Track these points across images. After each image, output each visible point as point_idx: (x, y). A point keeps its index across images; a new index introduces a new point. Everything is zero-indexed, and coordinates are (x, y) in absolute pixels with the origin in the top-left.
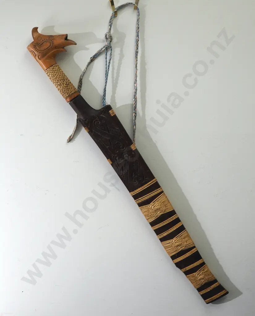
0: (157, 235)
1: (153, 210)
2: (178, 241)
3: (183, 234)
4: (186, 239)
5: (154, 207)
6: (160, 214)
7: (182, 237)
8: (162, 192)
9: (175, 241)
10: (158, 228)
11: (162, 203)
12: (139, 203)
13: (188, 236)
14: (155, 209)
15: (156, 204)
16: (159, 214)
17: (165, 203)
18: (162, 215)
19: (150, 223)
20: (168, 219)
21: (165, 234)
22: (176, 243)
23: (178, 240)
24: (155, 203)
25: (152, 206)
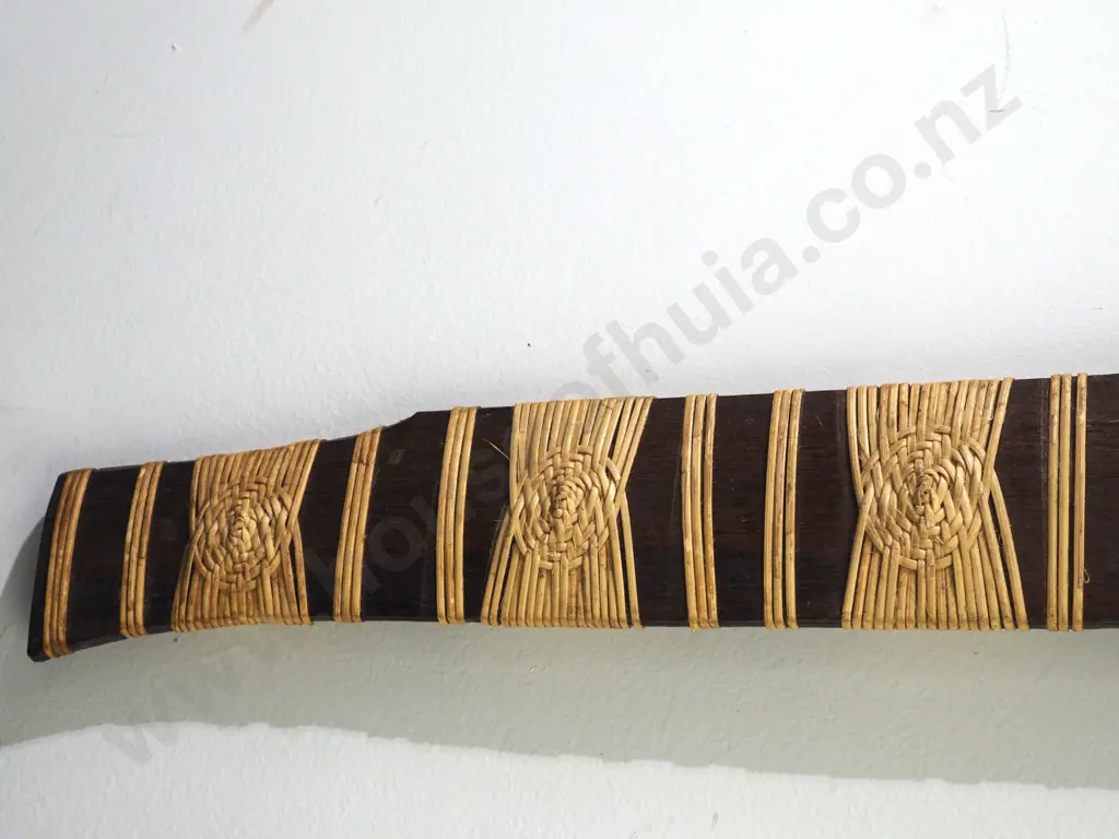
0: (720, 400)
1: (938, 462)
2: (585, 516)
3: (616, 586)
4: (567, 586)
5: (952, 484)
6: (868, 502)
7: (597, 566)
8: (1037, 617)
9: (603, 496)
10: (775, 428)
11: (946, 562)
12: (1048, 401)
13: (580, 614)
14: (928, 482)
15: (969, 509)
16: (876, 495)
17: (933, 585)
18: (855, 509)
19: (844, 394)
20: (791, 537)
21: (696, 455)
22: (588, 493)
23: (594, 519)
24: (979, 507)
25: (971, 476)
